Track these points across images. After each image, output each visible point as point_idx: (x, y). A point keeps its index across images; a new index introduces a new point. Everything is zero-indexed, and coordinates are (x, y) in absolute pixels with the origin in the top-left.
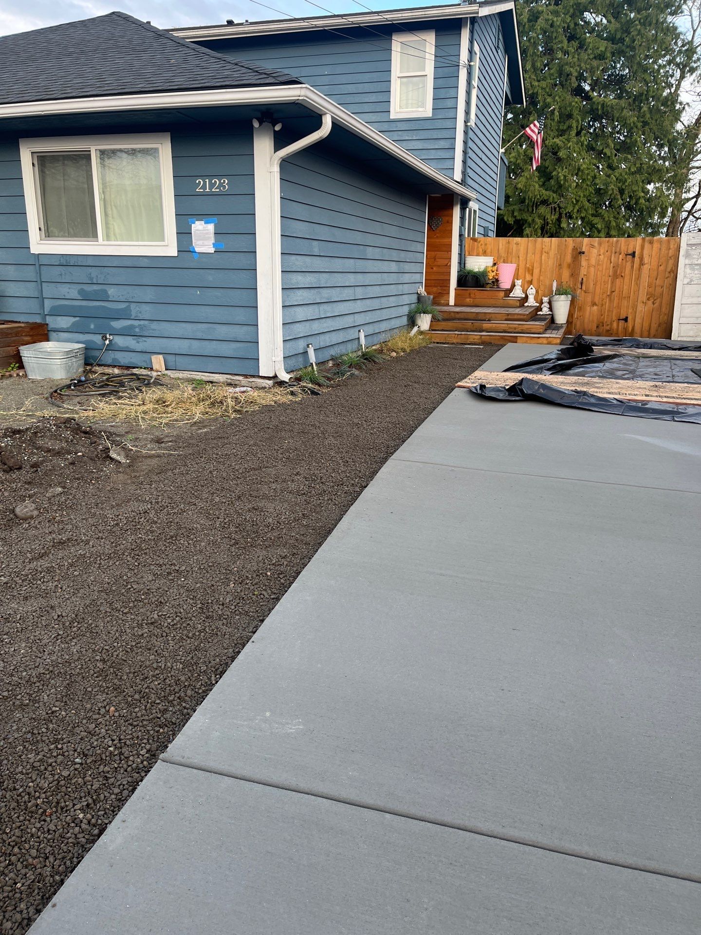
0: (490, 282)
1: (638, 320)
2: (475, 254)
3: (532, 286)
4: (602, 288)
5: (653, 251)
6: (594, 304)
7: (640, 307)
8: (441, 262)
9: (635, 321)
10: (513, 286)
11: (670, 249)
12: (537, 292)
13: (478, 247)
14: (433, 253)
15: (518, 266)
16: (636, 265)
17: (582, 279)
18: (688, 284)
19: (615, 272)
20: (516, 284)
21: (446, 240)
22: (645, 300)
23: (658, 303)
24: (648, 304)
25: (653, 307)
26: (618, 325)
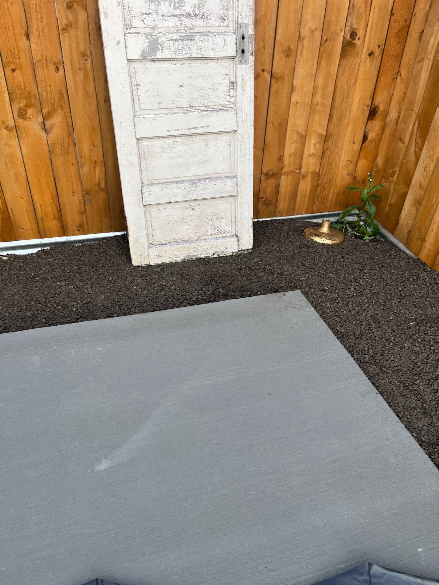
18: (144, 59)
22: (13, 120)
23: (58, 125)
24: (27, 130)
25: (49, 142)
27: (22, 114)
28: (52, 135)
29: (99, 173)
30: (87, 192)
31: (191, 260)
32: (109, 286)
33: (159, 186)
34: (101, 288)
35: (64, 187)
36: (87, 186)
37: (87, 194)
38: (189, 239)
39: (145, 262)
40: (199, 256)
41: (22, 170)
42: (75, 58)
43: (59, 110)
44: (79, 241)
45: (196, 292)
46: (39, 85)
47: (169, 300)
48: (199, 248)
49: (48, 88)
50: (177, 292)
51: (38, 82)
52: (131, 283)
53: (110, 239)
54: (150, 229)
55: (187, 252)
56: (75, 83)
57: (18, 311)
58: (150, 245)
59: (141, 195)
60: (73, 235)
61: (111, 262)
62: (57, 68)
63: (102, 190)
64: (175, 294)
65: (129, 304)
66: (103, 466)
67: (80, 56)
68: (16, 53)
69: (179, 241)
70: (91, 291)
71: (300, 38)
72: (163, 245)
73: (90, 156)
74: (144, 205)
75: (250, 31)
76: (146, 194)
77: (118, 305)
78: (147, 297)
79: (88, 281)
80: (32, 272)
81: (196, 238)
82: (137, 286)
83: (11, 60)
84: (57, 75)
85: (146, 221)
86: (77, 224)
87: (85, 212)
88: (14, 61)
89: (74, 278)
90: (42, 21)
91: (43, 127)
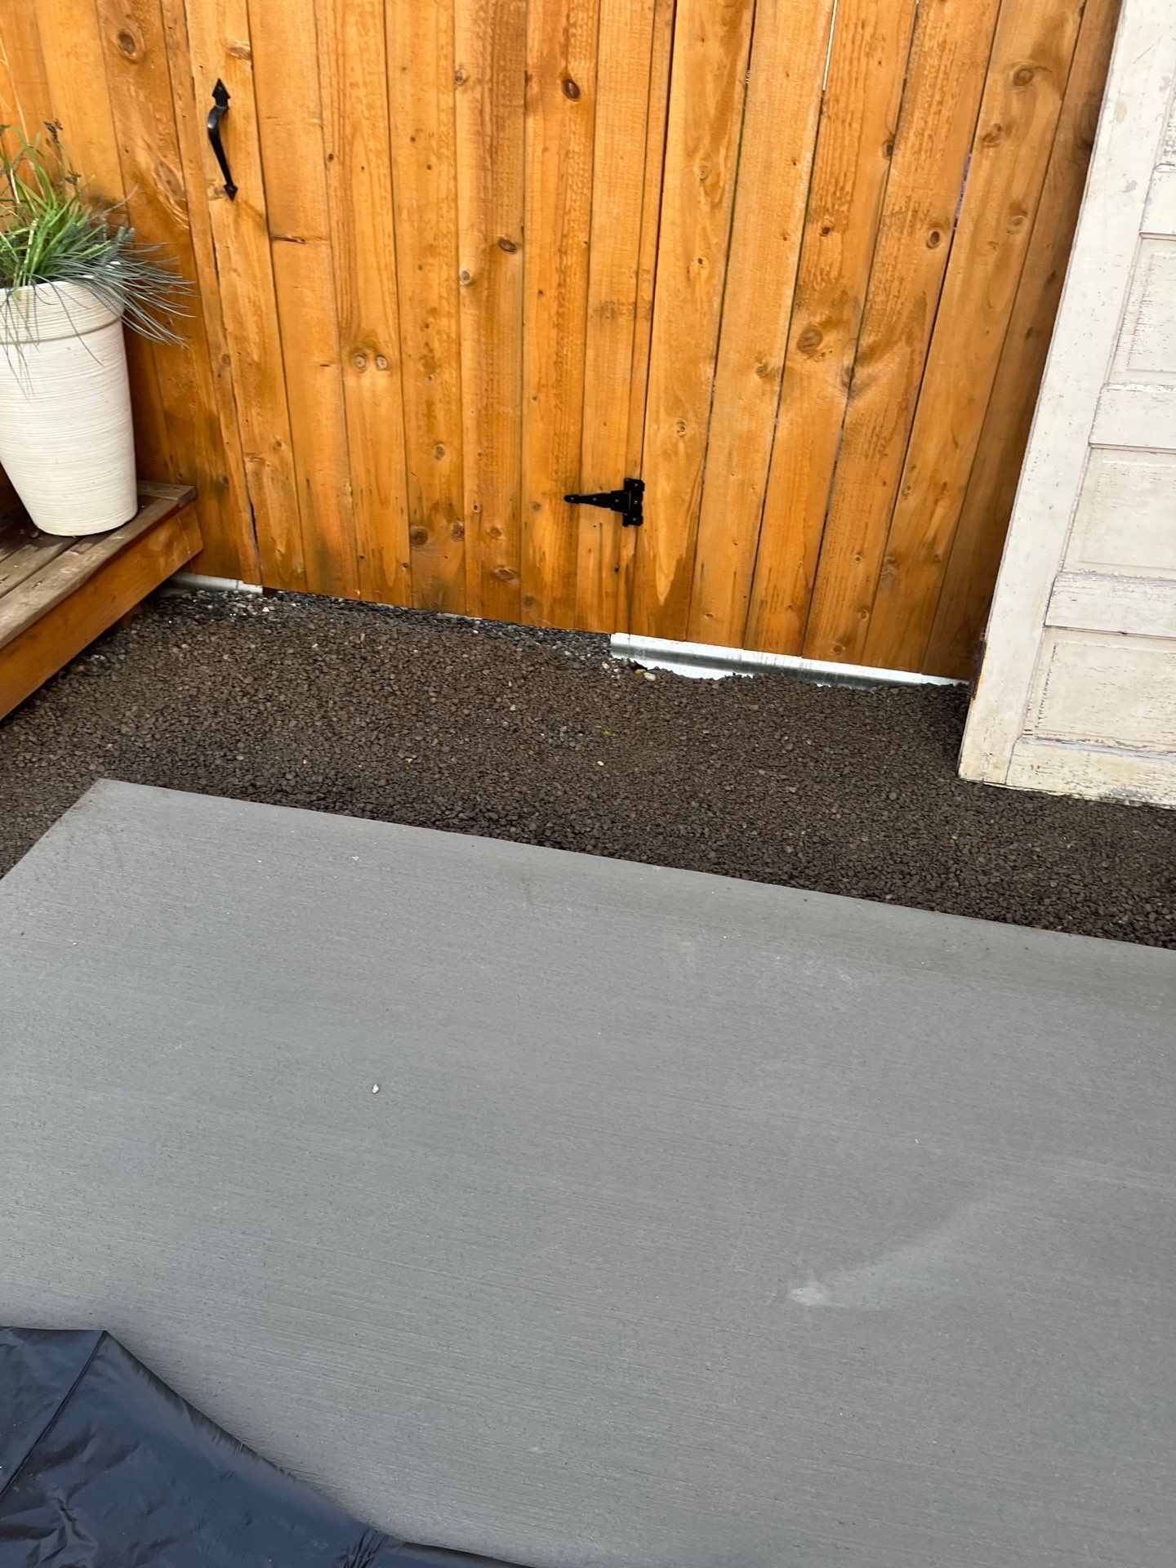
1: (722, 517)
6: (363, 347)
7: (741, 408)
9: (696, 520)
17: (221, 94)
19: (505, 34)
22: (783, 354)
23: (884, 380)
24: (805, 383)
25: (847, 419)
26: (571, 543)
27: (809, 344)
28: (860, 403)
29: (943, 513)
30: (893, 560)
31: (1127, 803)
32: (886, 813)
33: (1108, 584)
34: (864, 815)
35: (842, 533)
36: (899, 542)
37: (892, 563)
38: (1140, 745)
39: (995, 777)
40: (1155, 800)
41: (760, 476)
42: (991, 217)
43: (902, 343)
44: (829, 677)
45: (1130, 902)
46: (876, 275)
47: (1047, 901)
48: (1165, 778)
49: (896, 283)
50: (1071, 886)
51: (877, 267)
52: (947, 822)
53: (910, 690)
54: (1041, 692)
55: (1125, 780)
56: (967, 281)
57: (658, 812)
58: (1025, 735)
59: (1048, 596)
60: (821, 659)
61: (900, 753)
62: (936, 237)
63: (935, 560)
64: (1066, 890)
65: (929, 877)
66: (809, 1295)
67: (1006, 210)
68: (848, 188)
69: (1111, 743)
70: (839, 816)
72: (1059, 744)
73: (936, 470)
74: (1045, 625)
76: (1060, 598)
77: (902, 872)
78: (984, 873)
79: (833, 786)
80: (704, 726)
81: (1164, 748)
82: (960, 835)
83: (829, 205)
84: (929, 253)
85: (1036, 668)
86: (840, 633)
87: (871, 610)
88: (836, 207)
89: (801, 769)
90: (939, 112)
91: (847, 380)
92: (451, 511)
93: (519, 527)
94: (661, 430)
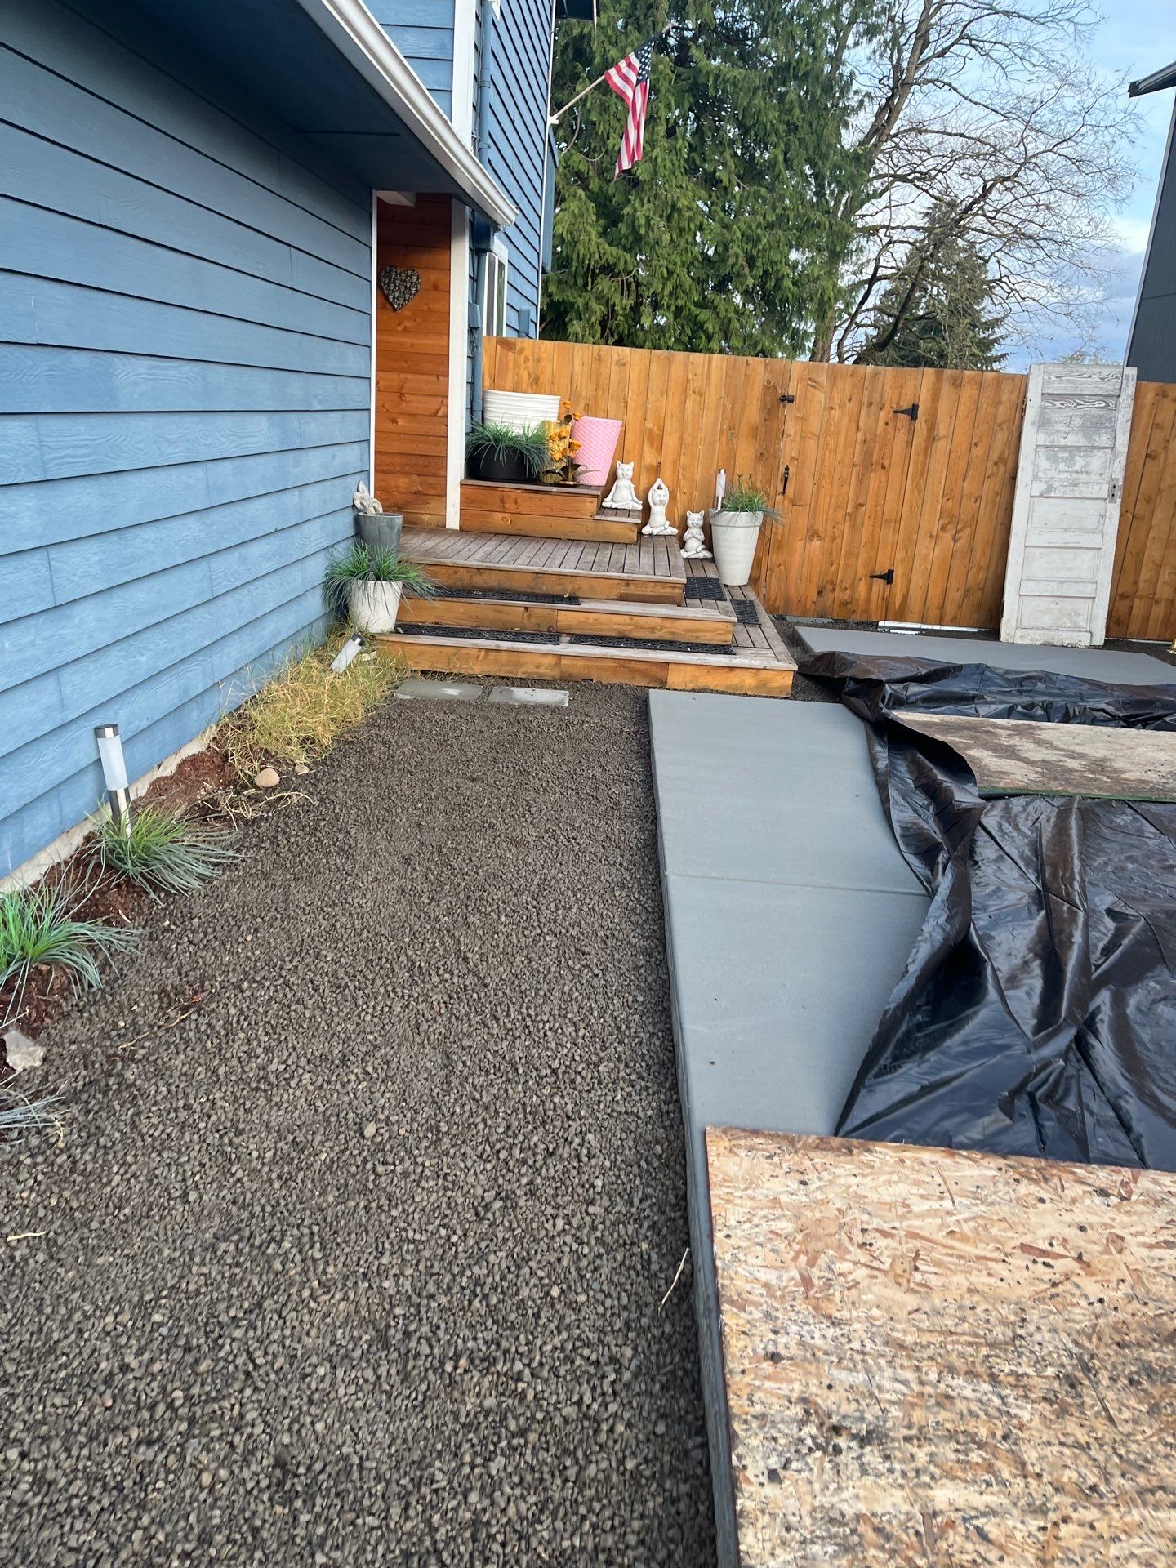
0: (558, 466)
1: (917, 580)
2: (509, 383)
3: (659, 481)
4: (835, 493)
5: (962, 407)
6: (814, 534)
7: (924, 547)
8: (417, 404)
9: (909, 581)
10: (613, 477)
11: (999, 402)
12: (672, 496)
13: (517, 366)
14: (394, 376)
15: (625, 425)
16: (919, 439)
17: (787, 469)
18: (1041, 496)
19: (868, 455)
20: (619, 473)
21: (429, 342)
22: (936, 532)
23: (964, 537)
24: (942, 539)
25: (954, 549)
26: (870, 590)
27: (943, 528)
33: (1034, 582)
36: (970, 584)
37: (968, 591)
38: (1049, 628)
39: (1011, 640)
41: (929, 568)
42: (990, 495)
43: (968, 527)
46: (961, 510)
48: (1057, 636)
49: (966, 512)
54: (1020, 614)
55: (1045, 638)
56: (985, 511)
58: (1018, 628)
59: (1019, 587)
62: (976, 500)
67: (997, 493)
68: (954, 489)
69: (1040, 628)
71: (1160, 491)
72: (1028, 629)
73: (979, 563)
74: (1018, 594)
75: (1121, 483)
76: (1022, 587)
81: (1055, 629)
83: (949, 493)
84: (975, 504)
85: (1018, 607)
87: (962, 607)
90: (976, 472)
91: (954, 538)
92: (833, 583)
93: (853, 587)
94: (900, 555)
